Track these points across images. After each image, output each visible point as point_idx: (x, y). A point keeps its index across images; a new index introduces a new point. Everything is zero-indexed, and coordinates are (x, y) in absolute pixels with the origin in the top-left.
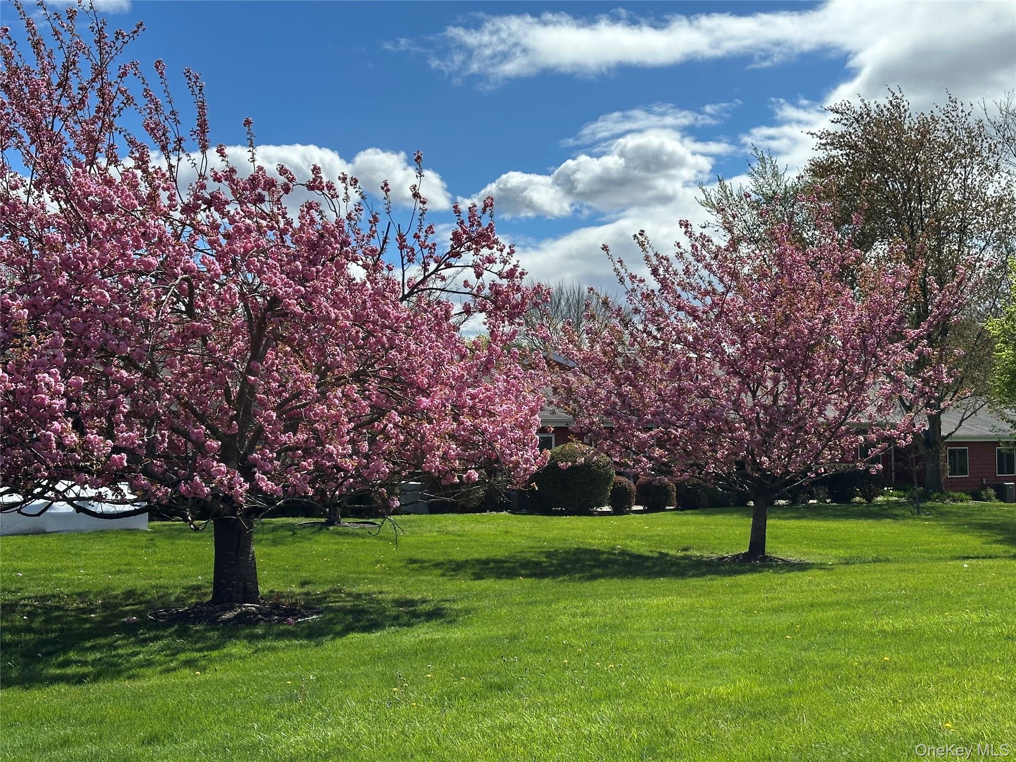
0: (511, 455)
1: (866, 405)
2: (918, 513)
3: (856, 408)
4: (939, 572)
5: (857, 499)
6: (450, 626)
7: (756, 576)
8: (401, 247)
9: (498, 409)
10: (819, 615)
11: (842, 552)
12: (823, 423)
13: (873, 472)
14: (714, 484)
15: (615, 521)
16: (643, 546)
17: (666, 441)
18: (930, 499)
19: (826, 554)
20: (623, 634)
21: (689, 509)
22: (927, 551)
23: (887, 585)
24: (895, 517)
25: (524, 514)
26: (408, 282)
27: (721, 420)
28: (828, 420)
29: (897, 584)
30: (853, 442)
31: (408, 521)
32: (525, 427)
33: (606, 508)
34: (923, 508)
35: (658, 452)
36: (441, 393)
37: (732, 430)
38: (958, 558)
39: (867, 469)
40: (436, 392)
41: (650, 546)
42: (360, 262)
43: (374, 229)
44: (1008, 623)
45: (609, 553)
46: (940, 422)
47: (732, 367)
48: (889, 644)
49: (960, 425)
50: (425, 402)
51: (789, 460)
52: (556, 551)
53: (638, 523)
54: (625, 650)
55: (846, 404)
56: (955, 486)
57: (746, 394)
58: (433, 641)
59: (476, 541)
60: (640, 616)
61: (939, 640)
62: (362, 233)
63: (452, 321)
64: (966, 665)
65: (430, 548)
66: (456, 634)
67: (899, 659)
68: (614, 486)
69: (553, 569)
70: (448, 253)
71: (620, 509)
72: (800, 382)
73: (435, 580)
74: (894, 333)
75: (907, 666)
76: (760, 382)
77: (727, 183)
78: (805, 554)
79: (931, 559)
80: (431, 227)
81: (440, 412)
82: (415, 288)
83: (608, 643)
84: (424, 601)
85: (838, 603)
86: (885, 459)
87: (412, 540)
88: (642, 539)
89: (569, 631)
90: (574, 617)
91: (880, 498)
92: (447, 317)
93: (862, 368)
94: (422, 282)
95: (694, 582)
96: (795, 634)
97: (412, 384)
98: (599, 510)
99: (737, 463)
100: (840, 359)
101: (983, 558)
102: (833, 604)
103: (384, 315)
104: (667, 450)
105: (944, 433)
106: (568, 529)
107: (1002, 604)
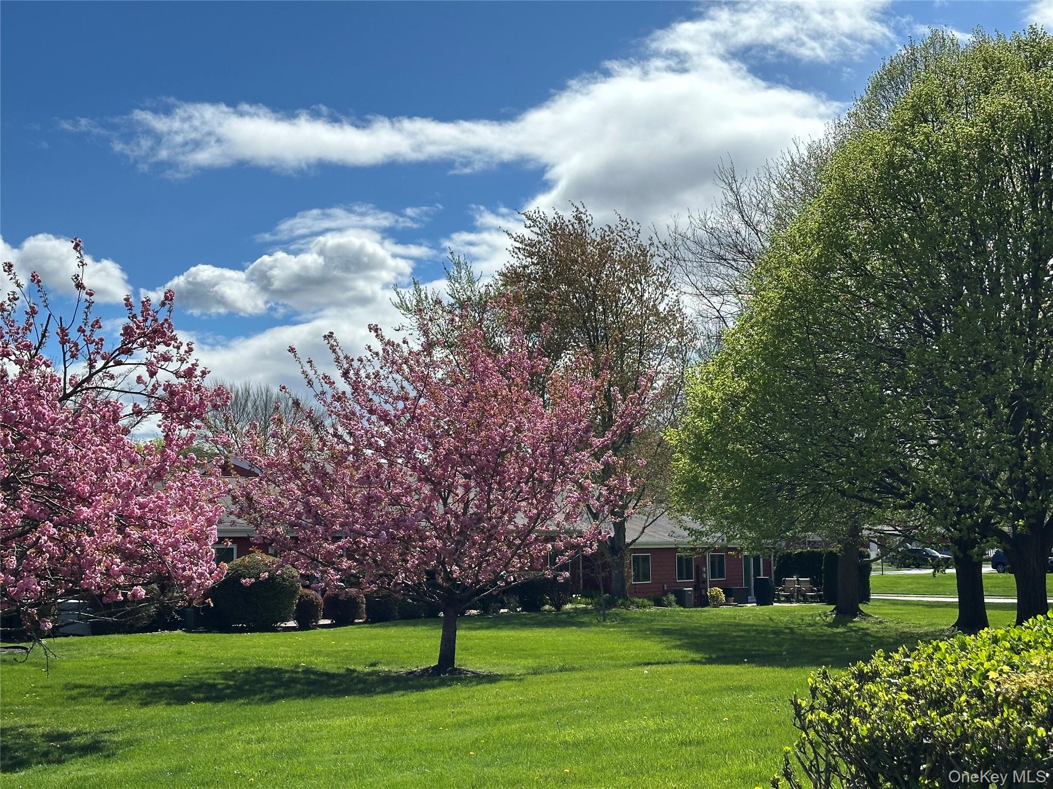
0: (184, 569)
1: (554, 513)
2: (604, 620)
3: (545, 514)
4: (620, 679)
5: (547, 607)
6: (107, 760)
7: (444, 690)
8: (63, 342)
9: (171, 518)
10: (503, 729)
11: (531, 663)
12: (513, 531)
13: (560, 580)
14: (403, 594)
15: (301, 636)
16: (329, 662)
17: (355, 551)
18: (615, 606)
19: (515, 665)
20: (301, 759)
21: (379, 622)
22: (611, 658)
23: (571, 694)
24: (580, 625)
25: (200, 632)
26: (71, 380)
27: (412, 529)
28: (517, 527)
29: (581, 693)
30: (541, 550)
31: (67, 644)
32: (199, 538)
33: (292, 624)
34: (608, 615)
35: (345, 563)
36: (104, 501)
37: (423, 539)
38: (639, 665)
39: (555, 577)
40: (99, 501)
41: (336, 662)
42: (13, 357)
43: (32, 320)
44: (682, 729)
45: (292, 671)
46: (624, 530)
47: (424, 474)
48: (570, 755)
49: (643, 532)
50: (86, 511)
51: (480, 569)
52: (235, 671)
53: (324, 638)
54: (302, 776)
55: (535, 511)
56: (640, 592)
57: (438, 501)
58: (86, 779)
59: (145, 664)
60: (320, 738)
61: (617, 749)
62: (16, 325)
63: (123, 422)
64: (642, 773)
65: (90, 674)
66: (114, 769)
67: (578, 770)
68: (299, 599)
69: (229, 691)
70: (118, 349)
71: (305, 624)
72: (491, 489)
73: (94, 709)
74: (580, 441)
75: (585, 777)
76: (451, 488)
77: (422, 287)
78: (494, 665)
79: (615, 666)
80: (97, 322)
81: (103, 522)
82: (78, 387)
83: (284, 770)
84: (79, 734)
85: (523, 715)
86: (571, 566)
87: (69, 665)
88: (328, 655)
89: (241, 760)
90: (248, 743)
91: (568, 606)
92: (116, 419)
93: (550, 476)
94: (88, 380)
95: (380, 699)
96: (480, 749)
97: (71, 492)
98: (283, 625)
99: (427, 572)
100: (529, 466)
101: (663, 663)
102: (518, 717)
103: (40, 416)
104: (356, 560)
105: (628, 540)
106: (249, 647)
107: (678, 710)
